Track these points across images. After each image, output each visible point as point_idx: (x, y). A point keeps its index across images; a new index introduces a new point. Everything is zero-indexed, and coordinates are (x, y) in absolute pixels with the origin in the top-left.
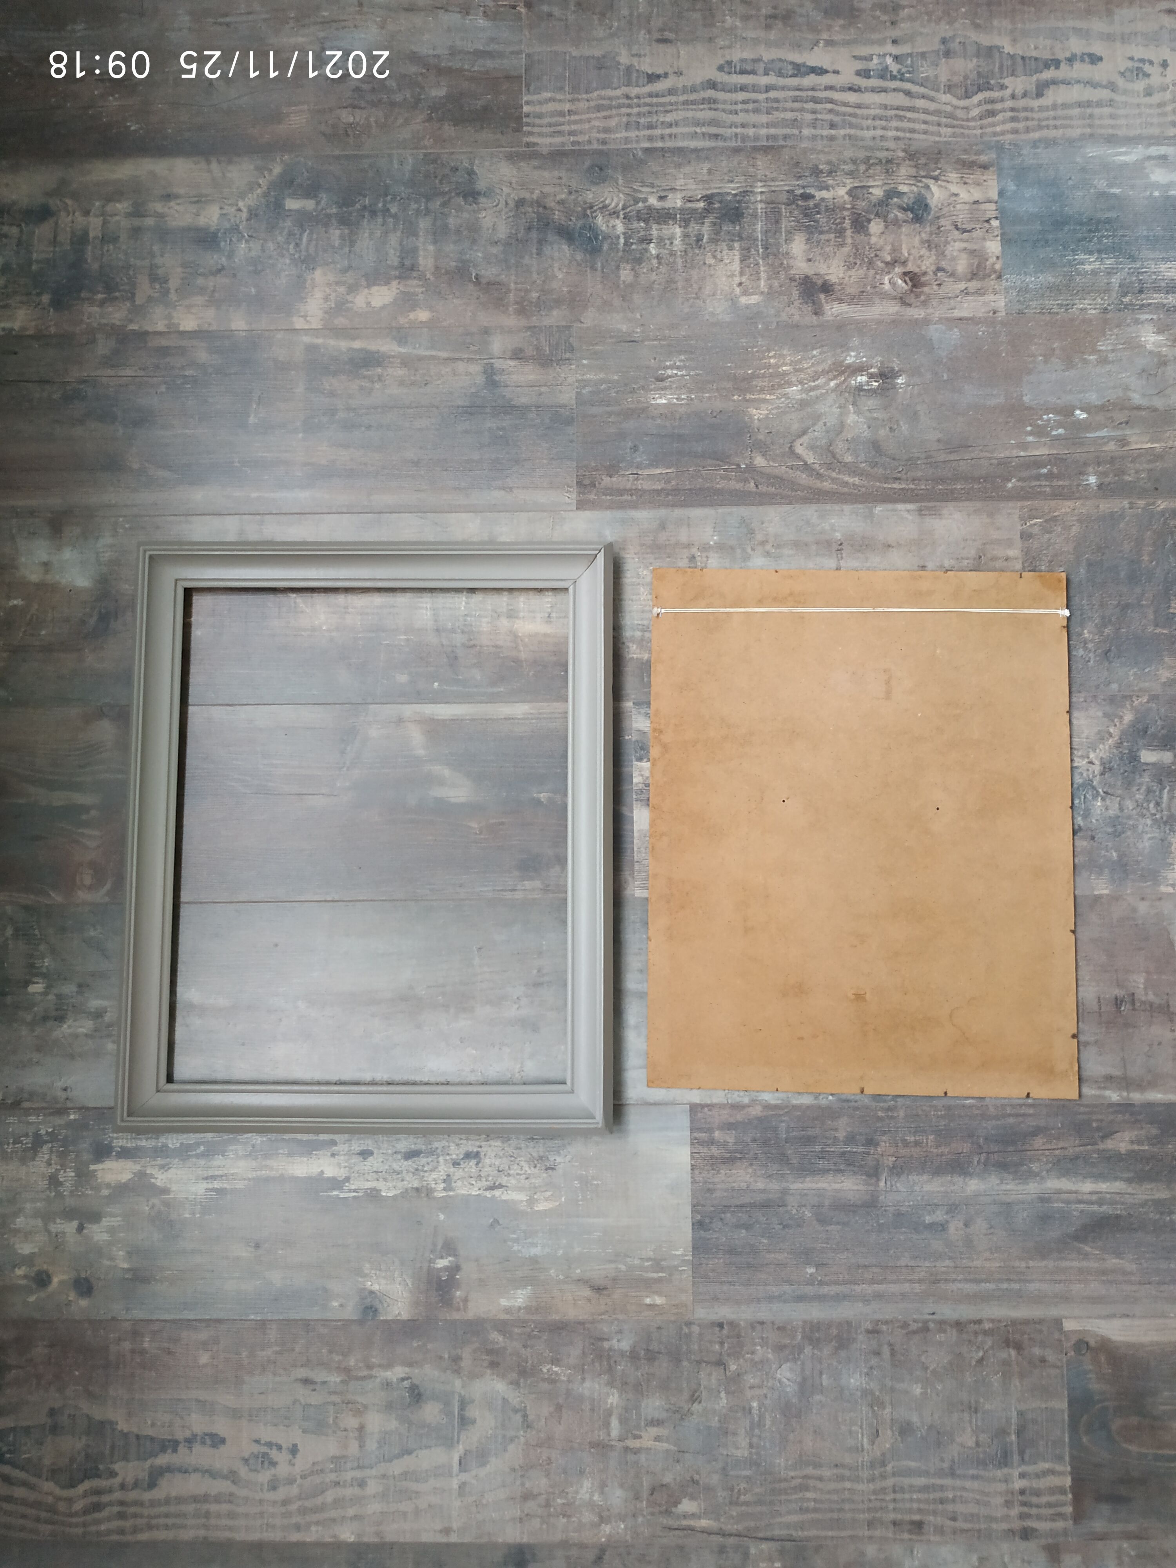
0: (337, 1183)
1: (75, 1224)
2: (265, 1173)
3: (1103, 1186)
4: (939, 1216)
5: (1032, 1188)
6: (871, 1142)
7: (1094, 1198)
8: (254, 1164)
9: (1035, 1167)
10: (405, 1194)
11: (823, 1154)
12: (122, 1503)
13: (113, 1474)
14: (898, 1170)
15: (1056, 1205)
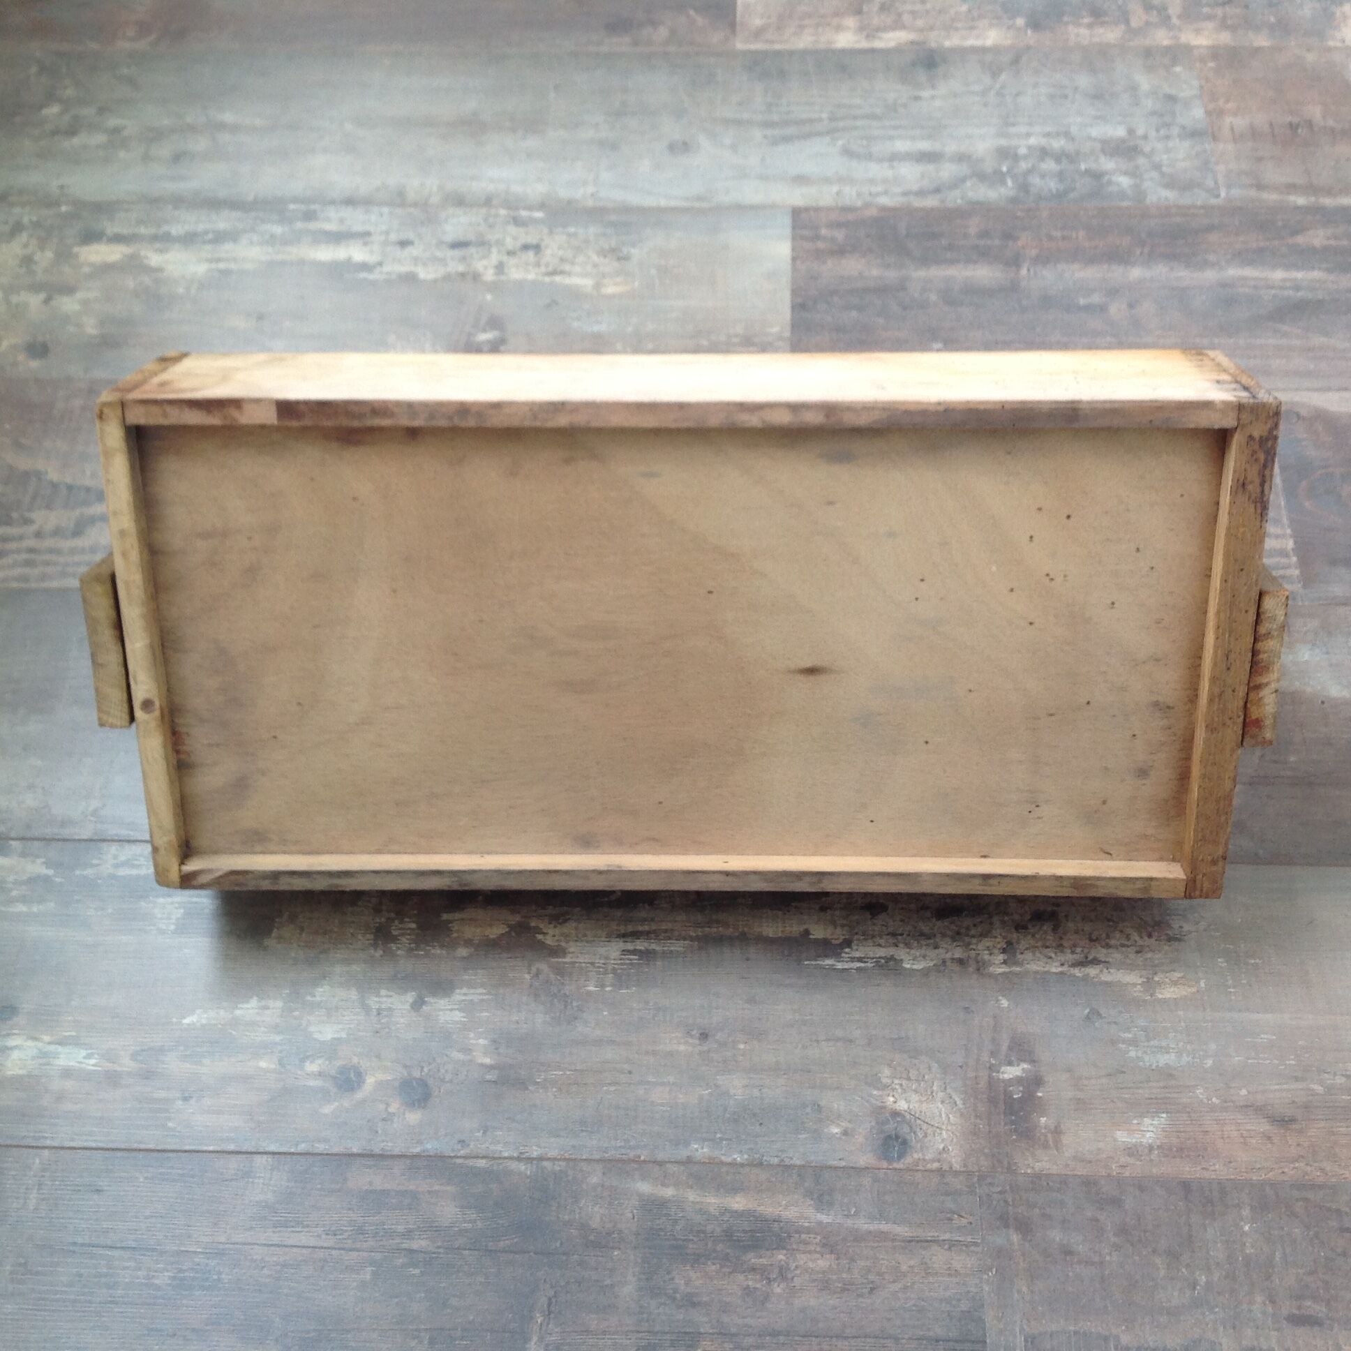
0: (365, 267)
1: (42, 296)
2: (280, 257)
3: (1299, 275)
4: (1096, 299)
5: (1210, 275)
6: (1008, 236)
7: (1288, 284)
8: (270, 249)
9: (1212, 258)
10: (447, 278)
11: (950, 247)
12: (31, 550)
13: (27, 522)
14: (1044, 259)
15: (1241, 290)
